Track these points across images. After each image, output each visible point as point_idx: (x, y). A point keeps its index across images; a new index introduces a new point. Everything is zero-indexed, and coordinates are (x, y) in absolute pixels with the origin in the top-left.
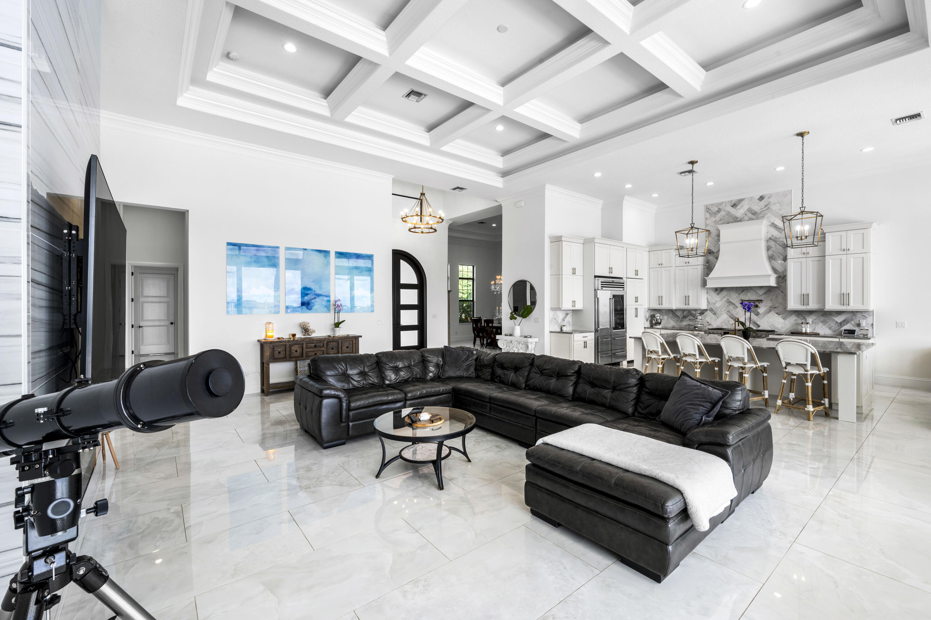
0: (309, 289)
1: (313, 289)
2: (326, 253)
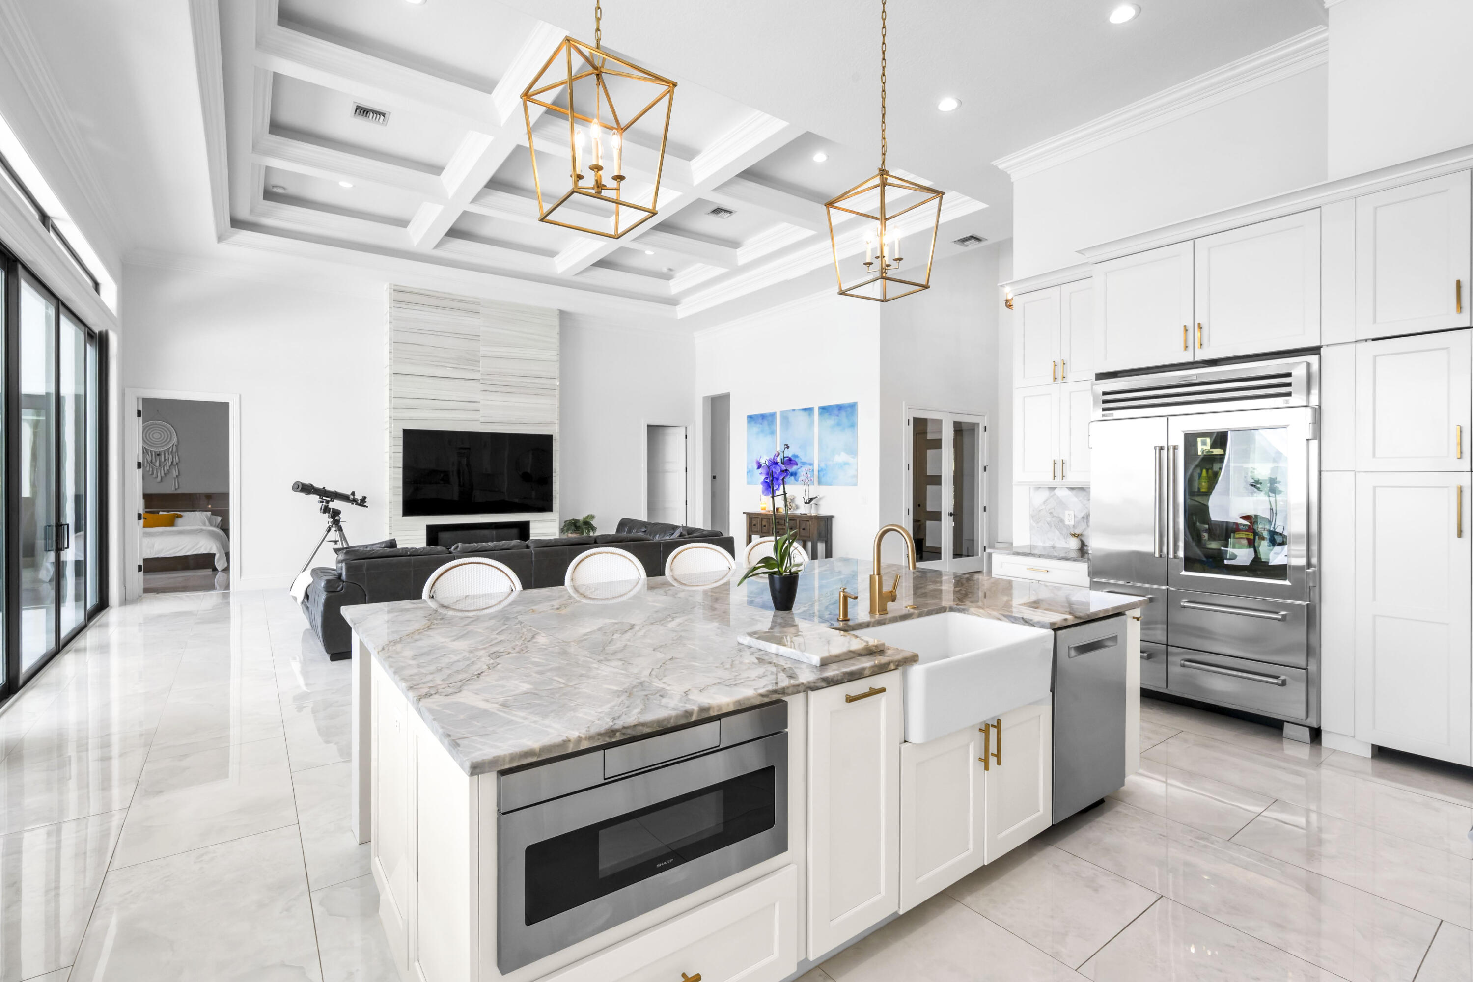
1: (800, 457)
2: (809, 410)
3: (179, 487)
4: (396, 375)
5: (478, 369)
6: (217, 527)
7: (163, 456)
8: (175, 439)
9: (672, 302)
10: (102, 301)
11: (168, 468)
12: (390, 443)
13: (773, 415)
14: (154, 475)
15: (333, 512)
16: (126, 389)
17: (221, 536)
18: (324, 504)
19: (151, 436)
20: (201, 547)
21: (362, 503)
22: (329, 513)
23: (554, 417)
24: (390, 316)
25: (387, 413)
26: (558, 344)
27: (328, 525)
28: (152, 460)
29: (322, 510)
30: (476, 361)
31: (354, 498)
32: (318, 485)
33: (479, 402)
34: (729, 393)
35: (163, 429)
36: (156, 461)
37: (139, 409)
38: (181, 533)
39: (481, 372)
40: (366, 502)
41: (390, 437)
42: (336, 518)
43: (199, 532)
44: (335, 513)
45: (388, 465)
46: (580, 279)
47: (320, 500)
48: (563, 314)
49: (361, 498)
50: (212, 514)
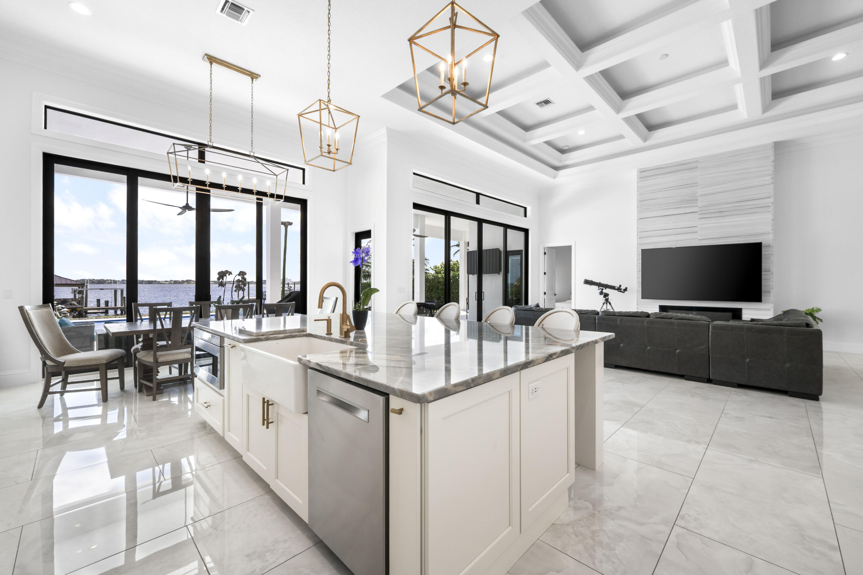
4: (641, 220)
5: (696, 205)
16: (540, 245)
18: (600, 290)
22: (603, 295)
23: (768, 228)
24: (637, 187)
25: (636, 242)
27: (603, 301)
29: (600, 294)
30: (695, 200)
32: (597, 281)
33: (697, 226)
37: (545, 252)
39: (699, 207)
41: (637, 255)
42: (607, 298)
44: (607, 295)
47: (598, 288)
48: (777, 144)
49: (624, 288)
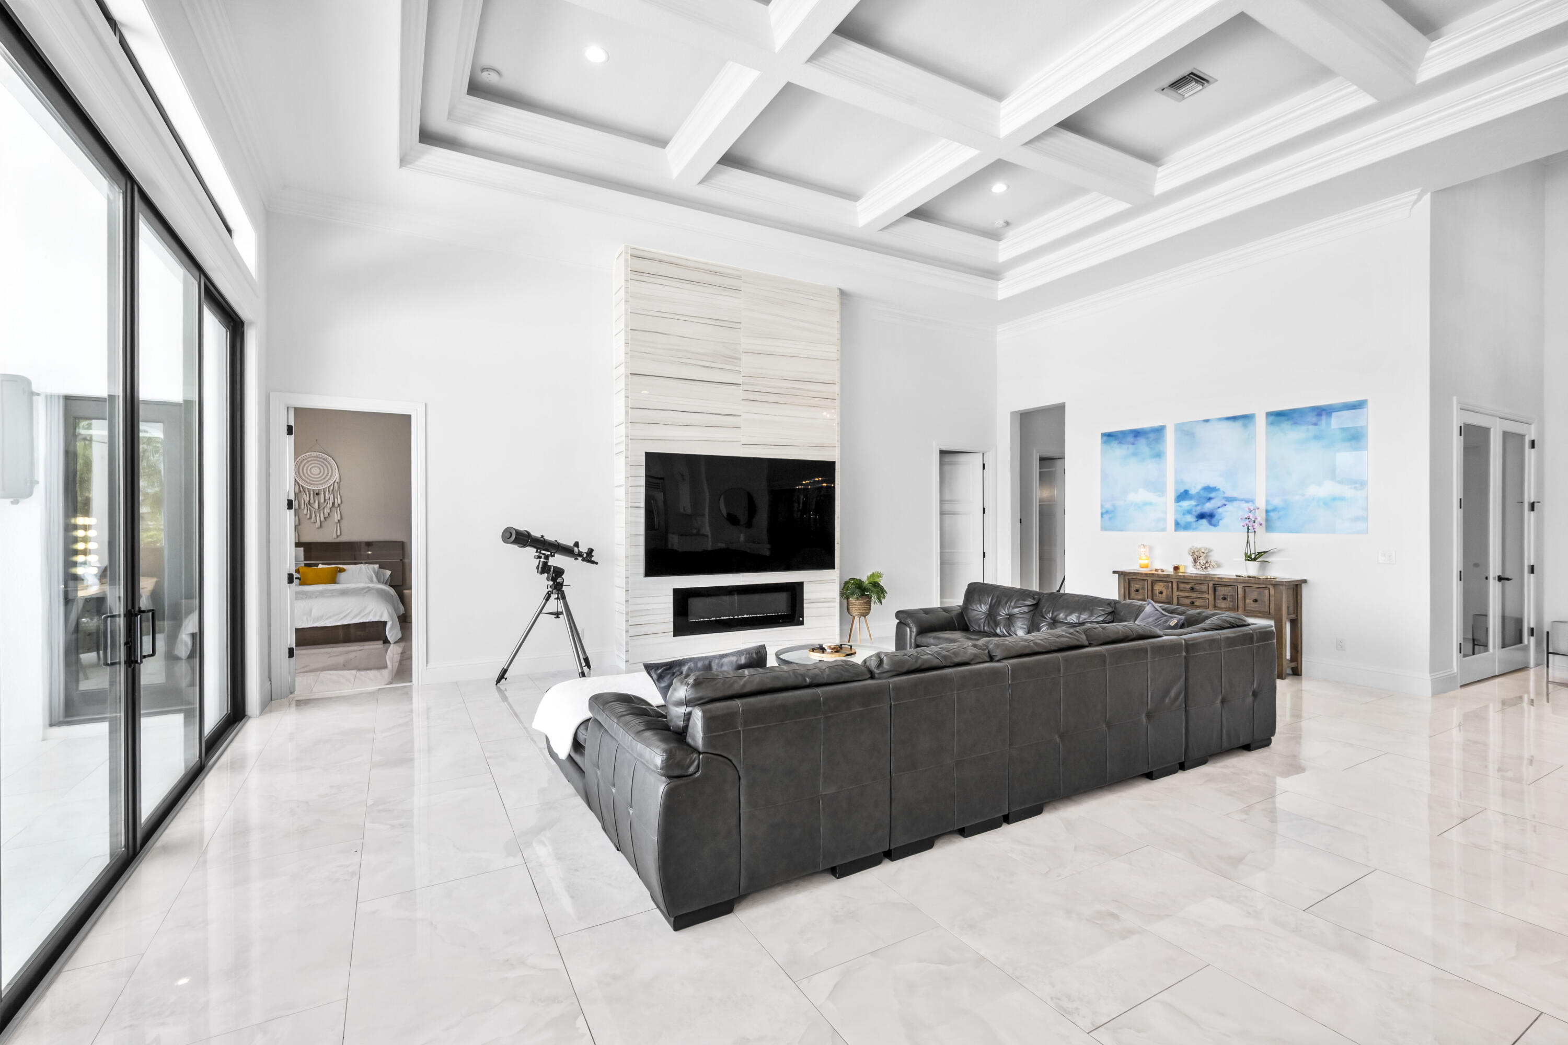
0: (1214, 489)
1: (1221, 489)
2: (1246, 419)
3: (340, 534)
4: (635, 377)
5: (738, 369)
6: (386, 584)
7: (322, 496)
8: (337, 475)
9: (993, 274)
10: (234, 245)
11: (329, 511)
12: (626, 471)
13: (1159, 431)
14: (313, 520)
15: (554, 572)
16: (272, 394)
17: (392, 596)
18: (542, 560)
19: (309, 471)
20: (369, 613)
21: (588, 557)
22: (548, 573)
23: (834, 438)
24: (626, 292)
25: (622, 430)
26: (838, 336)
27: (548, 590)
28: (309, 501)
29: (540, 569)
30: (736, 359)
31: (579, 550)
32: (536, 533)
33: (739, 416)
34: (1064, 403)
35: (323, 463)
36: (315, 502)
37: (290, 424)
38: (344, 593)
39: (742, 374)
40: (593, 556)
41: (626, 464)
42: (558, 581)
43: (366, 592)
44: (559, 572)
45: (623, 504)
46: (888, 238)
47: (537, 554)
48: (843, 294)
49: (586, 551)
50: (380, 567)
